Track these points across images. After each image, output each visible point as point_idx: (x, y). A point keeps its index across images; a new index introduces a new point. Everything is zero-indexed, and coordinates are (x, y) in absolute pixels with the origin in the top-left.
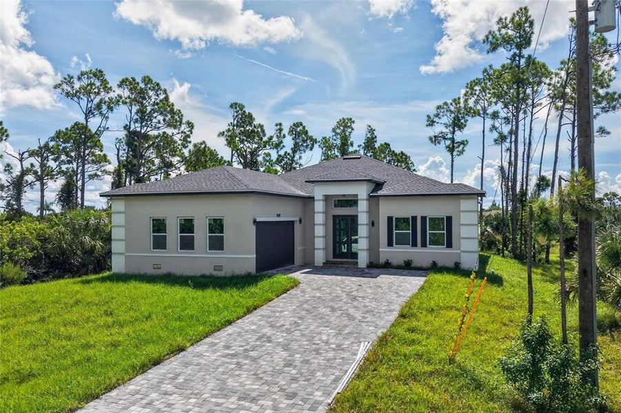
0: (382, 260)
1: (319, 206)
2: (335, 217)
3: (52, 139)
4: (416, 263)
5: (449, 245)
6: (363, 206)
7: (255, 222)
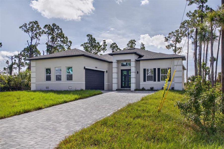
0: (141, 88)
1: (115, 65)
2: (122, 71)
3: (23, 51)
4: (155, 88)
5: (170, 80)
6: (133, 64)
7: (85, 68)
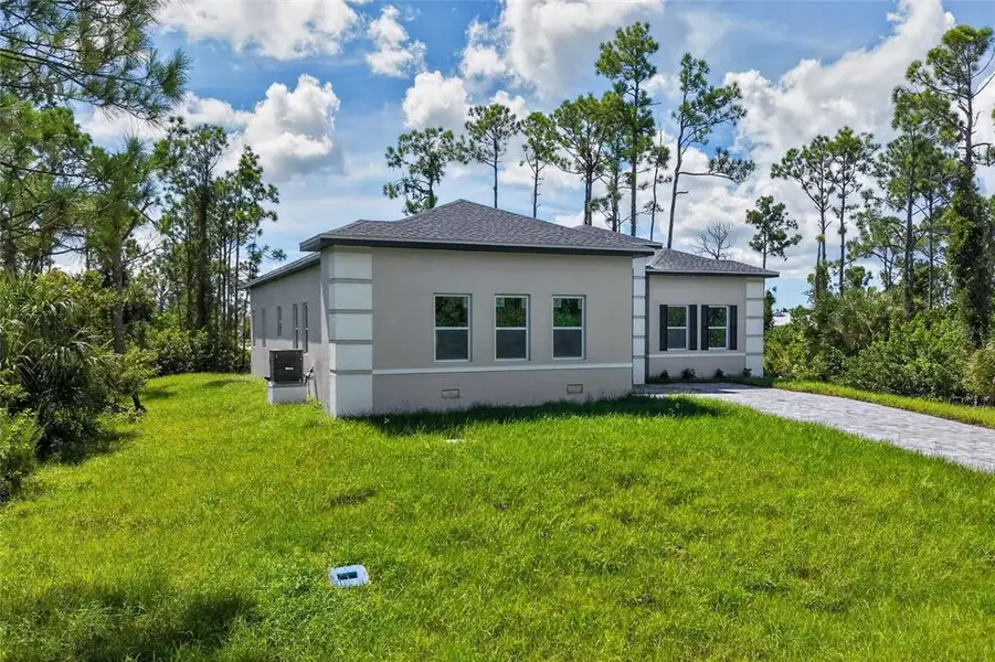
0: (653, 372)
4: (696, 374)
5: (733, 347)
